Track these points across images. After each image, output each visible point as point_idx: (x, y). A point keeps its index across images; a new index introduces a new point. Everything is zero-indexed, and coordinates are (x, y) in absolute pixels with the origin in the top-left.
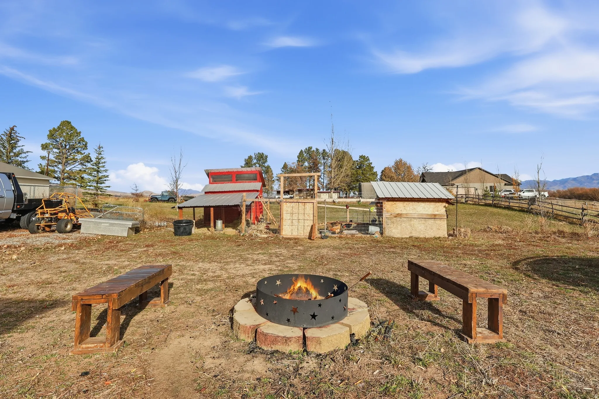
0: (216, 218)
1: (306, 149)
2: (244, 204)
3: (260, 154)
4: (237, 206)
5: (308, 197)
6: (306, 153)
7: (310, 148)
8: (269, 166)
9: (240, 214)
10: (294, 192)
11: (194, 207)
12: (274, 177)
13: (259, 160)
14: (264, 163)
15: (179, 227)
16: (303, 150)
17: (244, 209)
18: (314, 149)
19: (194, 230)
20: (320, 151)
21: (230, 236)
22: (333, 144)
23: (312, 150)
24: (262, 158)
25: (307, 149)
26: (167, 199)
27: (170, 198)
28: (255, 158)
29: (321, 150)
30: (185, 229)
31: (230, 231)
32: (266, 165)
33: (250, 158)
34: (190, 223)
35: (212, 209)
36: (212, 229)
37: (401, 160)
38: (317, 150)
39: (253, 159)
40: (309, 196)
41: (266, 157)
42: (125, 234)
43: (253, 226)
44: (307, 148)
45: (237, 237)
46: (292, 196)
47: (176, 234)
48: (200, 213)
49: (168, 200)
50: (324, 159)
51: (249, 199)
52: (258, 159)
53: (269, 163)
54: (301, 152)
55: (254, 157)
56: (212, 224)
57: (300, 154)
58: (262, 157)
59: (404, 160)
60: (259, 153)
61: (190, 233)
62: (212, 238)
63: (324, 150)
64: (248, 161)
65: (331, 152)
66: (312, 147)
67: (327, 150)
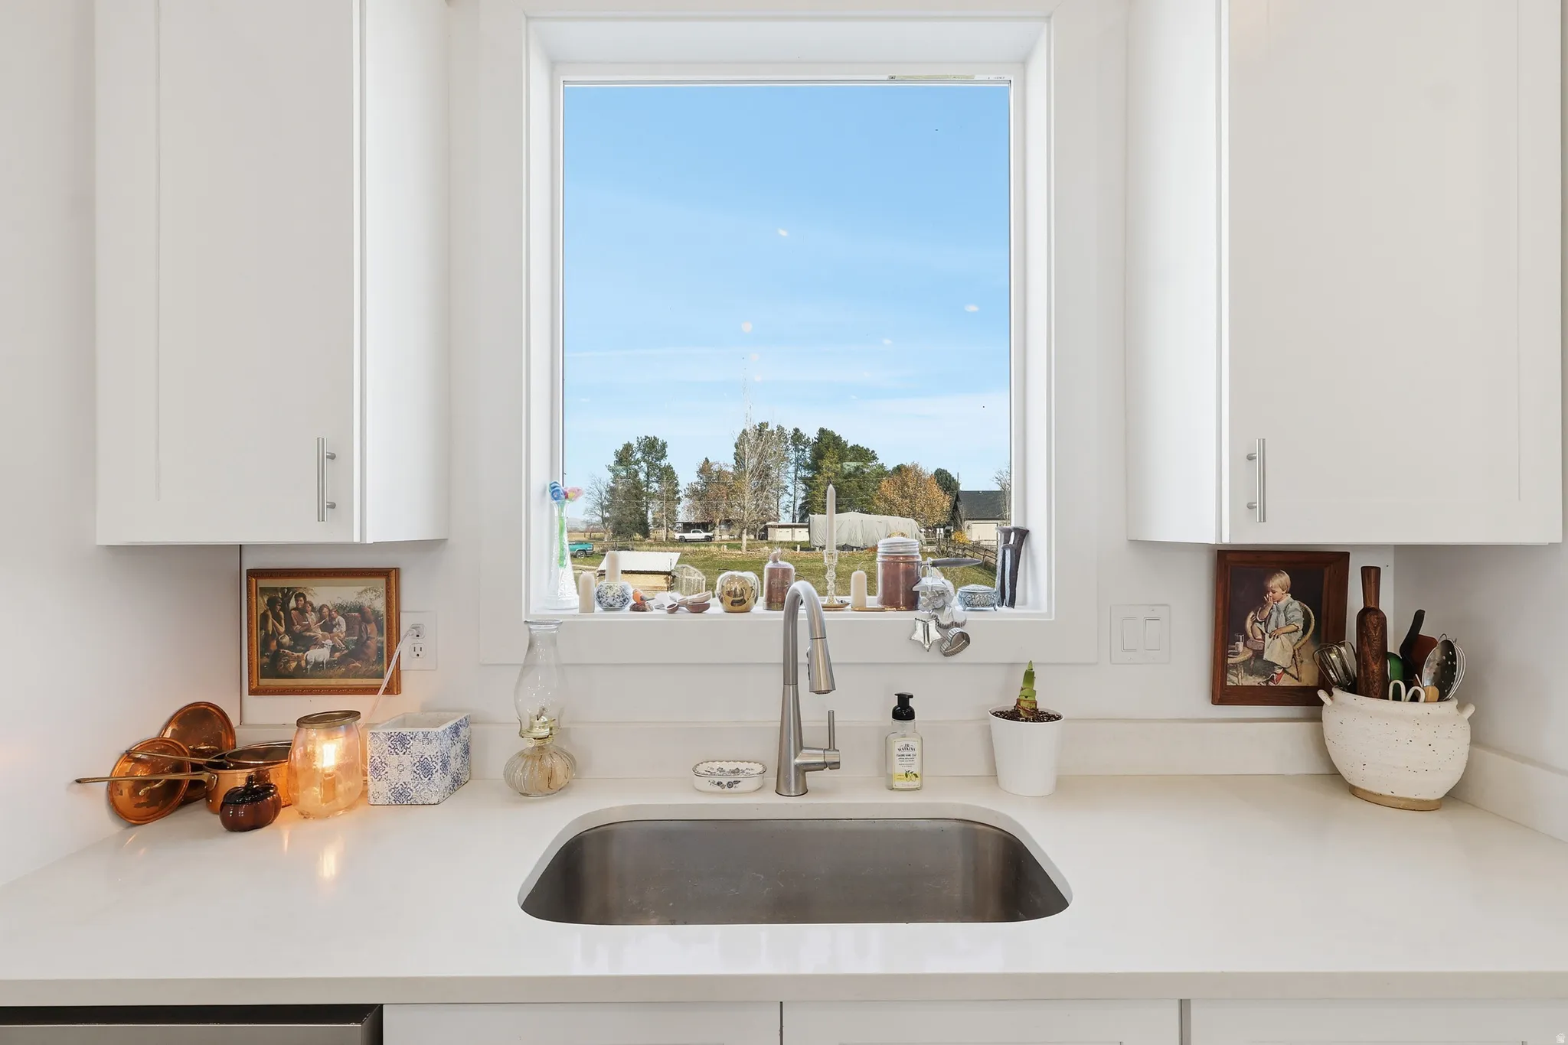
1: (755, 427)
3: (650, 439)
6: (753, 436)
7: (763, 426)
8: (669, 466)
10: (715, 525)
12: (683, 491)
13: (646, 452)
14: (659, 460)
16: (748, 430)
18: (773, 427)
20: (787, 432)
23: (768, 430)
24: (653, 448)
25: (758, 428)
28: (639, 449)
32: (663, 463)
33: (628, 448)
38: (780, 428)
39: (634, 449)
41: (664, 446)
44: (758, 425)
46: (710, 534)
50: (797, 450)
52: (644, 450)
53: (670, 459)
54: (742, 434)
55: (636, 445)
57: (739, 439)
60: (647, 437)
63: (797, 430)
64: (624, 457)
65: (812, 434)
66: (767, 424)
67: (802, 431)
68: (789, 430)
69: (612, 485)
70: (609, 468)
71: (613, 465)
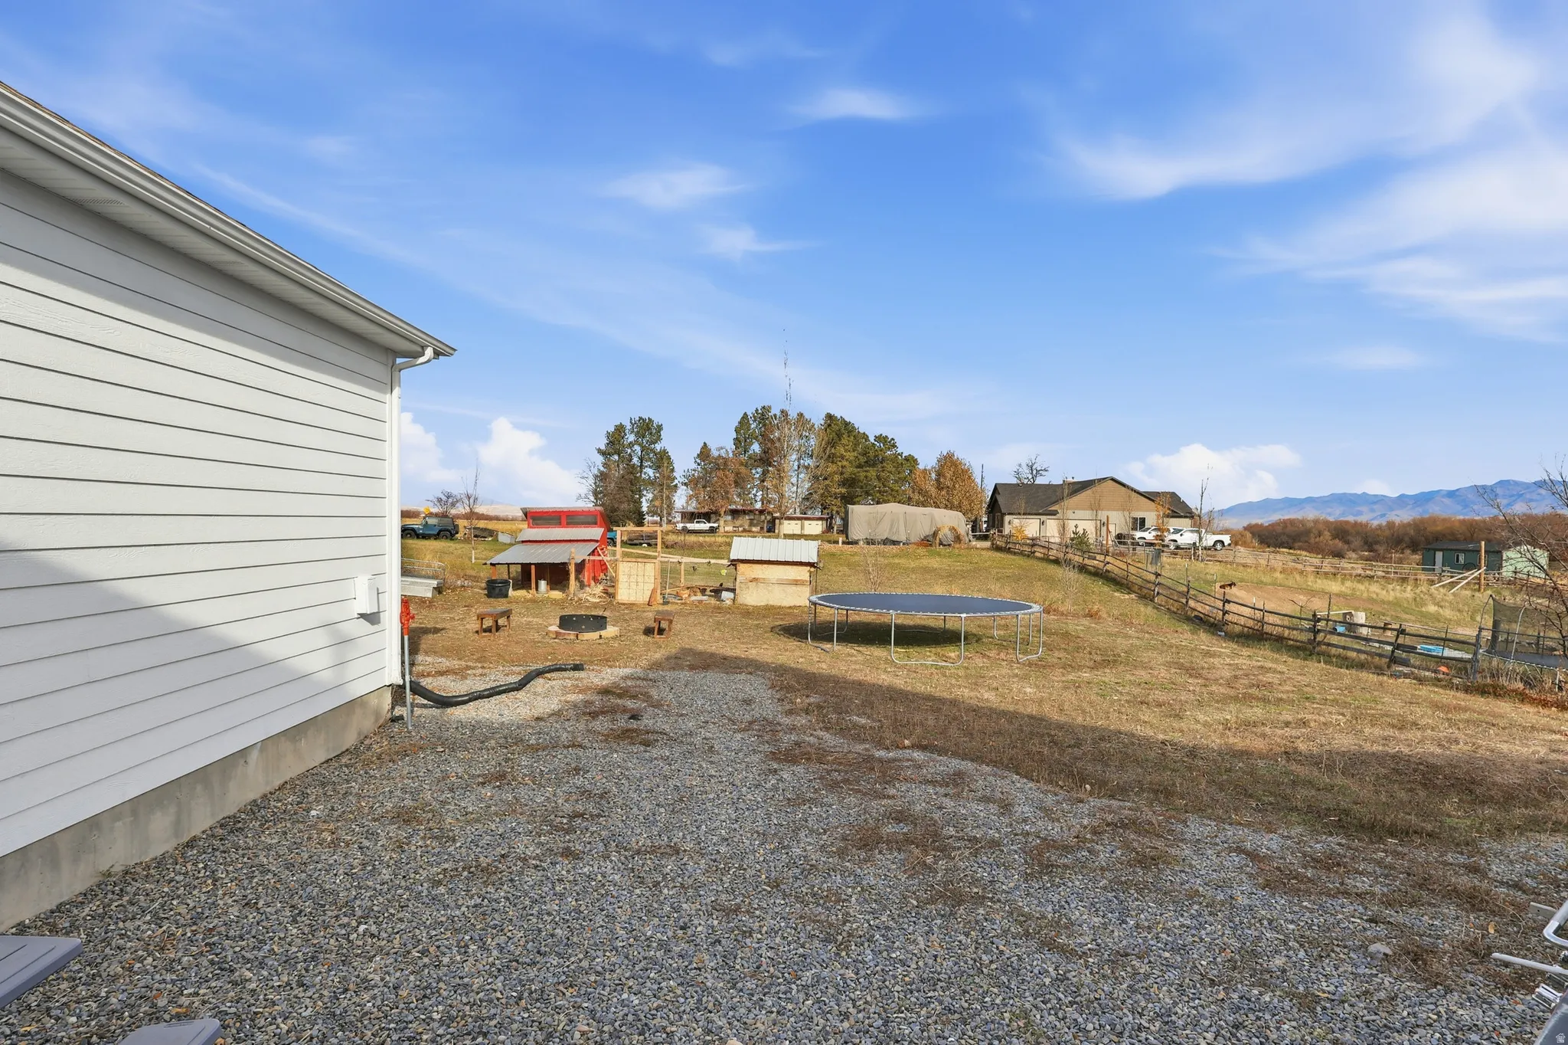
0: (539, 578)
1: (757, 410)
2: (573, 562)
3: (644, 420)
4: (564, 564)
6: (755, 421)
7: (766, 409)
8: (665, 450)
9: (567, 574)
10: (720, 515)
11: (508, 564)
12: (679, 479)
13: (640, 435)
14: (654, 443)
15: (494, 588)
16: (750, 414)
17: (572, 569)
18: (775, 411)
19: (511, 592)
20: (791, 417)
21: (555, 600)
23: (771, 414)
25: (760, 411)
26: (435, 532)
27: (440, 531)
28: (632, 431)
29: (793, 415)
30: (500, 590)
31: (556, 594)
32: (658, 447)
33: (620, 429)
34: (506, 583)
35: (533, 567)
36: (533, 591)
37: (951, 454)
38: (783, 412)
39: (627, 431)
41: (660, 428)
42: (429, 595)
43: (587, 588)
44: (759, 409)
45: (563, 601)
46: (715, 525)
47: (489, 596)
48: (516, 570)
49: (438, 534)
50: (800, 435)
51: (580, 553)
52: (638, 432)
53: (667, 443)
54: (743, 418)
55: (629, 427)
56: (533, 585)
57: (740, 423)
58: (649, 429)
60: (640, 418)
61: (506, 596)
62: (534, 601)
64: (616, 439)
65: (818, 420)
66: (770, 407)
67: (807, 416)
69: (602, 469)
70: (599, 451)
71: (603, 448)
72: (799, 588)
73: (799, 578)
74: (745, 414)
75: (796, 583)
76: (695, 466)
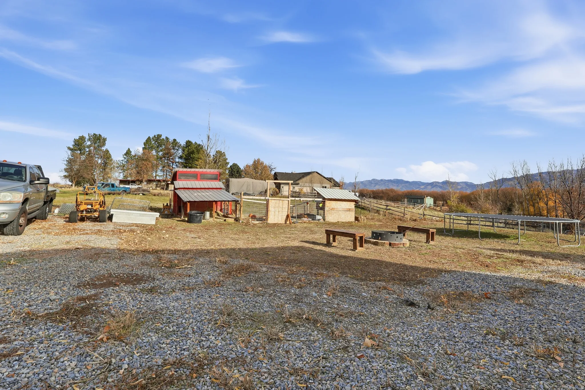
3: (96, 135)
5: (158, 189)
6: (154, 140)
7: (159, 136)
8: (107, 151)
12: (114, 164)
14: (101, 147)
16: (151, 137)
22: (209, 140)
23: (161, 138)
25: (156, 137)
28: (89, 140)
32: (104, 148)
33: (82, 138)
37: (259, 160)
38: (167, 138)
39: (86, 140)
40: (159, 187)
41: (105, 140)
44: (156, 135)
50: (174, 149)
52: (93, 141)
54: (148, 139)
55: (87, 138)
57: (146, 141)
58: (99, 139)
59: (262, 160)
60: (94, 134)
63: (175, 140)
64: (79, 144)
65: (183, 143)
66: (161, 135)
67: (178, 141)
68: (171, 139)
69: (70, 157)
70: (69, 148)
71: (72, 147)
72: (351, 213)
73: (351, 208)
74: (149, 137)
75: (349, 210)
76: (123, 159)
